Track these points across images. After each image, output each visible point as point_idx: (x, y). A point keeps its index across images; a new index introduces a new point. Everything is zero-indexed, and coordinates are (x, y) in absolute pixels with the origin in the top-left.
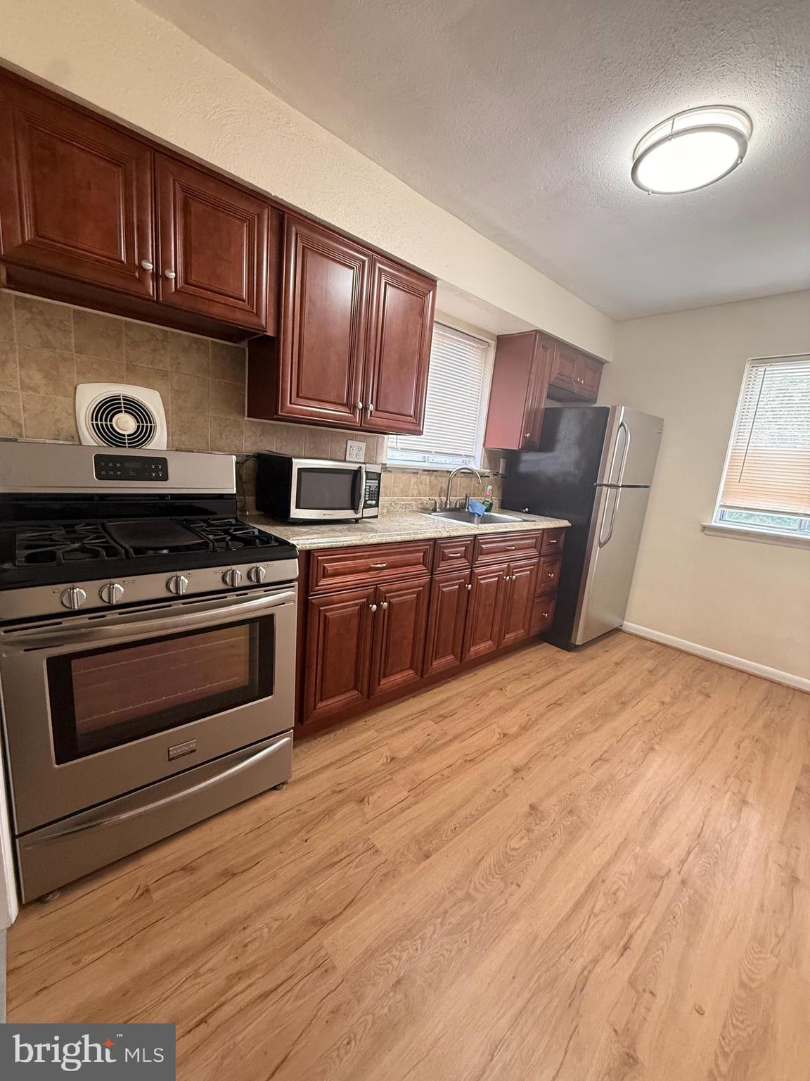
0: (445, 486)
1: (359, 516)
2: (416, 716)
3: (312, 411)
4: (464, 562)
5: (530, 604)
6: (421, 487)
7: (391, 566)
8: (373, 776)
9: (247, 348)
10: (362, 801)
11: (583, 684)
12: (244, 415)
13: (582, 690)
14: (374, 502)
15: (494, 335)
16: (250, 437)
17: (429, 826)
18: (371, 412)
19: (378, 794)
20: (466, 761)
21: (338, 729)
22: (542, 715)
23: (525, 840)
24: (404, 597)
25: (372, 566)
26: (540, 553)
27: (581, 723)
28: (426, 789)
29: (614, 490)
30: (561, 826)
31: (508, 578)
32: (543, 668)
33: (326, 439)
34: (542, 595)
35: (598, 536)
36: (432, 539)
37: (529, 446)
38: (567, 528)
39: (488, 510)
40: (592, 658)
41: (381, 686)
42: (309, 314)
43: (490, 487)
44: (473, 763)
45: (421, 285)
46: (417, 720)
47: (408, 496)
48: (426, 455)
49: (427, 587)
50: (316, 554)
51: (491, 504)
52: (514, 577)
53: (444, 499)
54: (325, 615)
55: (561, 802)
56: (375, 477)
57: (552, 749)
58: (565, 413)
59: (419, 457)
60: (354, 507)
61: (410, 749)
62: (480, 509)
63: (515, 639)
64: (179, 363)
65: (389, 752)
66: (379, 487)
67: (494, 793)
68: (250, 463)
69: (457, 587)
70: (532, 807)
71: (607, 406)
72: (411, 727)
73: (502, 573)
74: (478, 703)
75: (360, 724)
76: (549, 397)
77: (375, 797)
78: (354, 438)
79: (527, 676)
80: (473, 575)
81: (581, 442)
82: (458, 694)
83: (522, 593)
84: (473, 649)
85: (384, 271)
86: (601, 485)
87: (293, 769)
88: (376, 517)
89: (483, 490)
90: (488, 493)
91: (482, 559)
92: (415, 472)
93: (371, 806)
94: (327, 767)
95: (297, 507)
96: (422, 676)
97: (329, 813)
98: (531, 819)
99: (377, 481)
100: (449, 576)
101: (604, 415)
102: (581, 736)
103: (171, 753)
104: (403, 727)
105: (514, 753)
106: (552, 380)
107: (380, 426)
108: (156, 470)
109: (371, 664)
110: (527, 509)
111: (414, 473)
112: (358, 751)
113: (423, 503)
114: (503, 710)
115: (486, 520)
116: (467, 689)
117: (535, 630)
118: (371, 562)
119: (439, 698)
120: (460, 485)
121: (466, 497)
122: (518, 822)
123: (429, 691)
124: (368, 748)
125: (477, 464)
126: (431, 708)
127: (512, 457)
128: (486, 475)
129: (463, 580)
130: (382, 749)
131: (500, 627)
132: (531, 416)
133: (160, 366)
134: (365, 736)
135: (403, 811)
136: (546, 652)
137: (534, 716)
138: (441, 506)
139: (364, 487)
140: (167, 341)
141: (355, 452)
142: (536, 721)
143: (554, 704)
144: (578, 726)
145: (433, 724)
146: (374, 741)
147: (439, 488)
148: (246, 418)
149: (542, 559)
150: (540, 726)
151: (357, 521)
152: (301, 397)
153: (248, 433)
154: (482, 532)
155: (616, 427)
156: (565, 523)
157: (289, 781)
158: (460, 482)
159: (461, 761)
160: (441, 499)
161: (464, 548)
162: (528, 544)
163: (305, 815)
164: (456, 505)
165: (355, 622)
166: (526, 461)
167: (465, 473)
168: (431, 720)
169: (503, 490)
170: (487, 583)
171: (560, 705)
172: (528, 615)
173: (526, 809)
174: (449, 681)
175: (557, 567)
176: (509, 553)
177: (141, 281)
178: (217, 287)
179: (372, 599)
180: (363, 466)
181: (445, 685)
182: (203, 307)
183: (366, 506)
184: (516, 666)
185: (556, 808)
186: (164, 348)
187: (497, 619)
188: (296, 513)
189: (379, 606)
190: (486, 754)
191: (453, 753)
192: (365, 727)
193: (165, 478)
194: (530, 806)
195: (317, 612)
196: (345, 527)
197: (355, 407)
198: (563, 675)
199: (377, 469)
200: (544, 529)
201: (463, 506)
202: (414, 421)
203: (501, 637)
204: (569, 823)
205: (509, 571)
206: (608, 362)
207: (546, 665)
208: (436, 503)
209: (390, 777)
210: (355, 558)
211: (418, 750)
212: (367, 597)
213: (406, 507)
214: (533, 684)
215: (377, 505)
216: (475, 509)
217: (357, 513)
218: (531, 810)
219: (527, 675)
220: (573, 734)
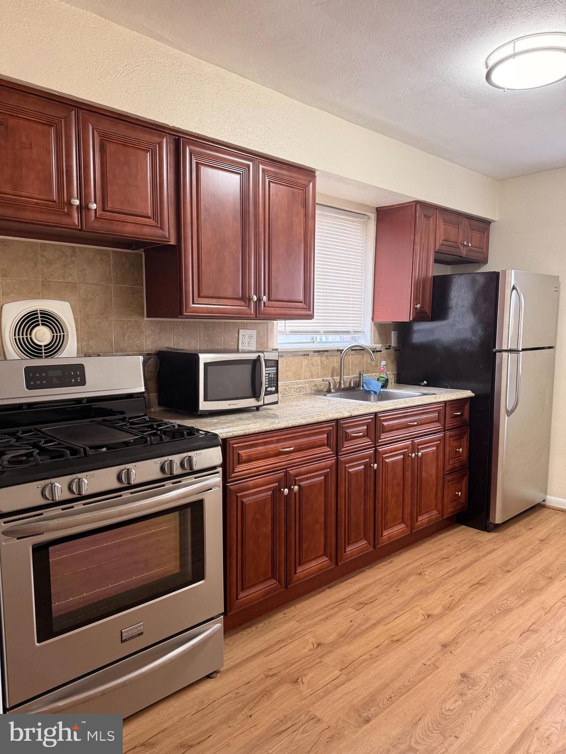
0: (337, 365)
1: (261, 403)
2: (336, 604)
3: (212, 308)
4: (367, 442)
5: (441, 482)
6: (313, 369)
7: (299, 449)
8: (303, 661)
9: (143, 253)
10: (296, 681)
11: (506, 563)
12: (143, 316)
13: (506, 569)
14: (273, 389)
15: (374, 207)
16: (149, 336)
17: (365, 697)
18: (264, 303)
19: (311, 675)
20: (392, 641)
21: (258, 622)
22: (465, 595)
23: (459, 703)
24: (313, 480)
25: (280, 450)
26: (445, 427)
27: (507, 599)
28: (358, 667)
29: (515, 355)
30: (494, 689)
31: (413, 455)
32: (463, 551)
33: (219, 331)
34: (452, 472)
35: (504, 403)
36: (334, 420)
37: (420, 316)
38: (470, 398)
39: (384, 386)
40: (514, 537)
41: (297, 575)
42: (205, 220)
43: (383, 363)
44: (399, 643)
45: (302, 179)
46: (337, 609)
47: (300, 379)
48: (314, 336)
49: (334, 468)
50: (232, 442)
51: (387, 380)
52: (420, 454)
53: (337, 379)
54: (242, 501)
55: (492, 669)
56: (273, 363)
57: (479, 625)
58: (455, 280)
59: (307, 338)
60: (256, 395)
61: (335, 635)
62: (376, 386)
63: (428, 522)
64: (85, 275)
65: (314, 639)
66: (277, 373)
67: (425, 666)
68: (152, 361)
69: (363, 467)
70: (463, 675)
71: (497, 271)
72: (332, 616)
73: (406, 450)
74: (398, 589)
75: (279, 616)
76: (436, 261)
77: (309, 677)
78: (245, 327)
79: (446, 560)
80: (377, 454)
81: (475, 308)
82: (374, 582)
83: (431, 472)
84: (385, 533)
85: (268, 171)
86: (501, 351)
87: (225, 659)
88: (276, 403)
89: (376, 366)
90: (382, 369)
91: (385, 437)
92: (306, 354)
93: (305, 685)
94: (255, 656)
95: (206, 399)
96: (337, 564)
97: (267, 693)
98: (463, 685)
99: (275, 368)
100: (354, 456)
101: (494, 279)
102: (507, 611)
103: (124, 635)
104: (324, 616)
105: (441, 632)
106: (437, 248)
107: (273, 315)
108: (75, 377)
109: (286, 550)
110: (425, 382)
111: (304, 355)
112: (283, 641)
113: (316, 385)
114: (424, 593)
115: (383, 397)
116: (385, 576)
117: (449, 510)
118: (280, 447)
119: (357, 587)
120: (352, 363)
121: (360, 374)
122: (450, 689)
123: (345, 581)
124: (292, 637)
125: (368, 338)
126: (349, 597)
127: (403, 329)
128: (378, 350)
129: (368, 460)
130: (307, 637)
131: (411, 510)
132: (419, 286)
133: (70, 279)
134: (286, 627)
135: (337, 687)
136: (463, 535)
137: (457, 597)
138: (335, 386)
139: (264, 374)
140: (75, 257)
141: (246, 340)
142: (459, 600)
143: (477, 584)
144: (504, 602)
145: (354, 611)
146: (296, 631)
147: (330, 368)
148: (146, 319)
149: (448, 433)
150: (463, 605)
151: (258, 408)
152: (202, 297)
153: (148, 333)
154: (382, 409)
155: (508, 290)
156: (468, 394)
157: (221, 670)
158: (353, 358)
159: (387, 641)
160: (334, 380)
161: (365, 427)
162: (430, 418)
163: (244, 697)
164: (350, 384)
165: (269, 507)
166: (419, 331)
167: (357, 350)
168: (351, 607)
169: (397, 363)
170: (393, 462)
171: (483, 584)
172: (440, 495)
173: (457, 677)
174: (364, 571)
175: (465, 440)
176: (412, 429)
177: (69, 215)
178: (127, 209)
179: (283, 483)
180: (261, 355)
181: (362, 574)
182: (117, 228)
183: (268, 393)
184: (433, 550)
185: (488, 675)
186: (73, 262)
187: (408, 501)
188: (204, 406)
189: (290, 489)
190: (413, 634)
191: (379, 635)
192: (286, 618)
193: (83, 383)
194: (461, 674)
195: (235, 497)
196: (250, 415)
197: (250, 299)
198: (485, 556)
199: (272, 356)
200: (445, 402)
201: (358, 384)
202: (305, 306)
203: (413, 519)
204: (501, 686)
205: (414, 448)
206: (494, 221)
207: (465, 548)
208: (330, 384)
209: (319, 660)
210: (265, 444)
211: (343, 636)
212: (279, 481)
213: (300, 389)
214: (453, 567)
215: (277, 391)
216: (370, 386)
217: (258, 401)
218: (463, 678)
219: (446, 558)
220: (499, 610)
